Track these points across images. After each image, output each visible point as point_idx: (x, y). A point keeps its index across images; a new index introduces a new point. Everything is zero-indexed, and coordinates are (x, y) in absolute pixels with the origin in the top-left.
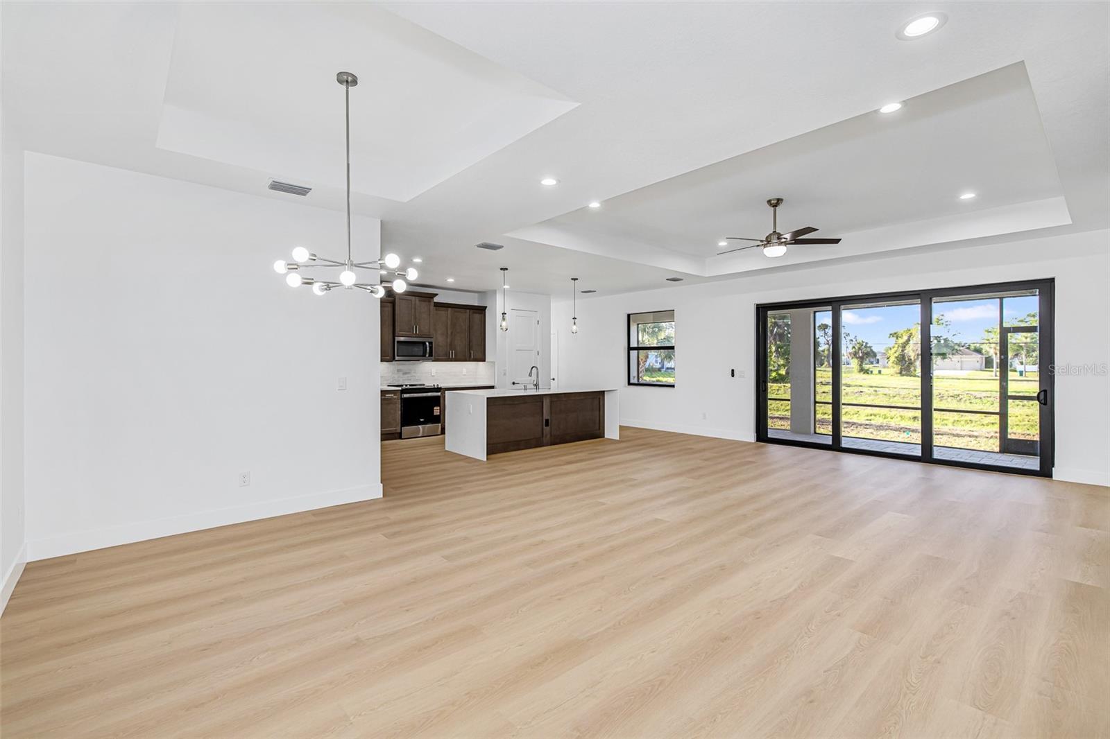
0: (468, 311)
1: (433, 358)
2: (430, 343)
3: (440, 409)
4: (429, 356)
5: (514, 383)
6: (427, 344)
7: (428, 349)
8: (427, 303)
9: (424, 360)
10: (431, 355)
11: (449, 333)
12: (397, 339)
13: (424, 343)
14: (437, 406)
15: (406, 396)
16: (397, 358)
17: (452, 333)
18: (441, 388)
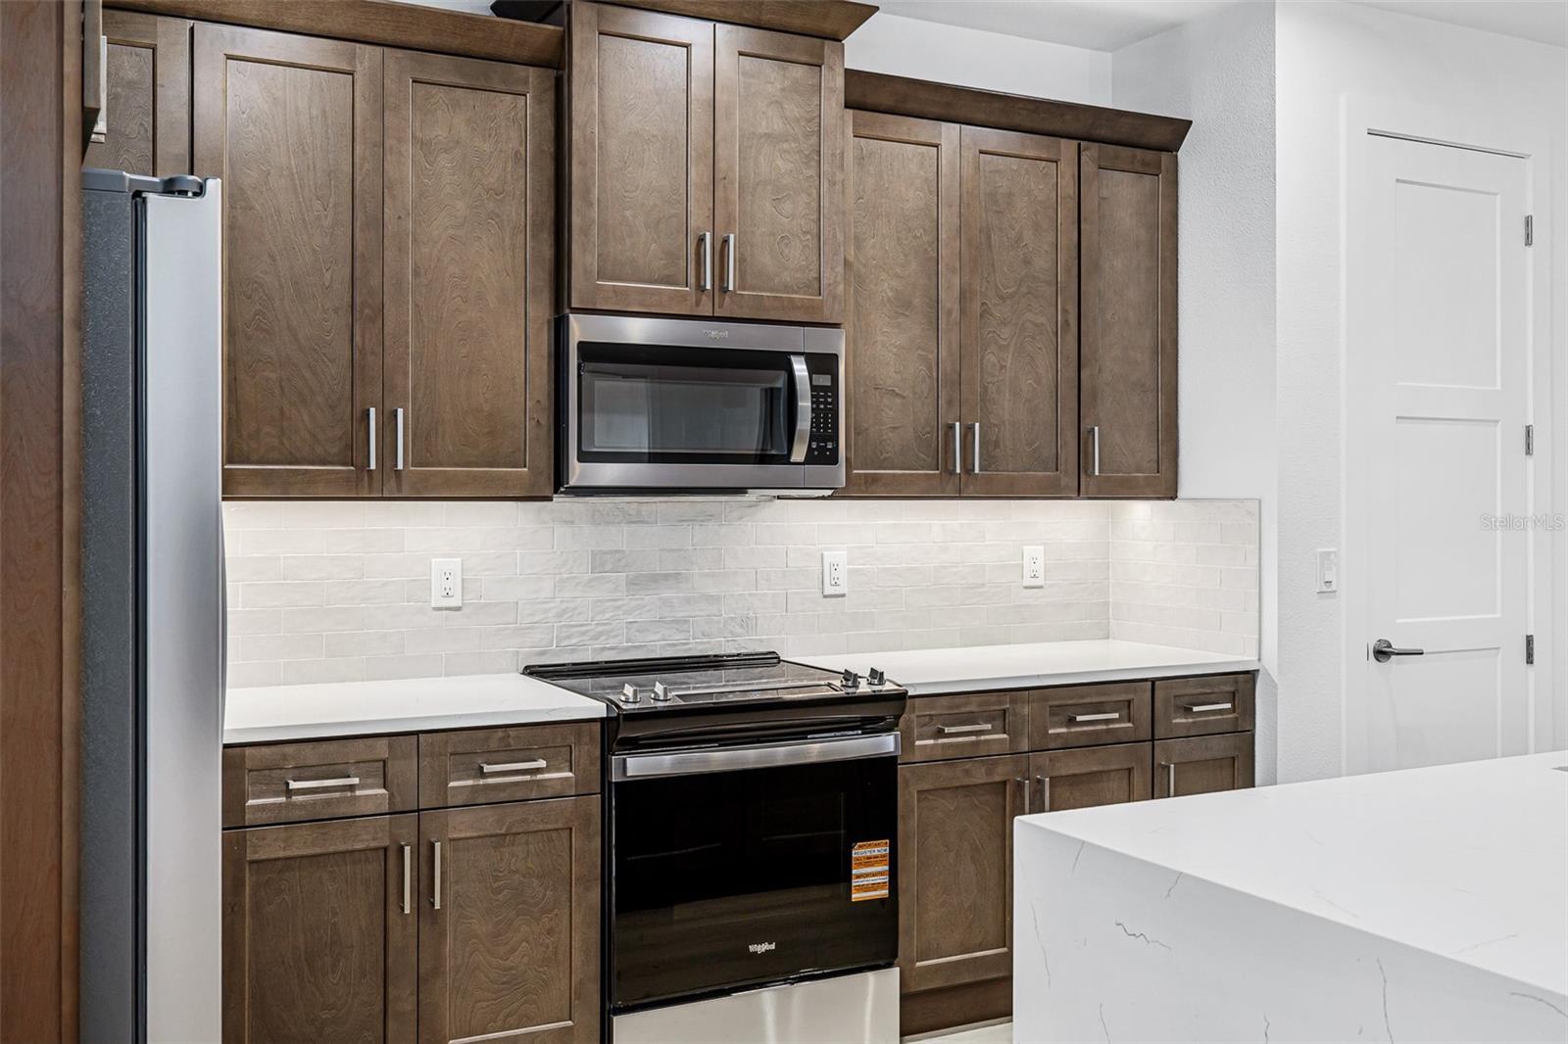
0: (1068, 147)
1: (839, 473)
2: (821, 363)
3: (893, 860)
4: (811, 459)
5: (1382, 653)
6: (800, 368)
7: (805, 404)
8: (798, 71)
9: (785, 488)
10: (823, 453)
11: (949, 299)
12: (581, 329)
13: (780, 361)
14: (870, 835)
15: (639, 766)
16: (579, 473)
17: (964, 296)
18: (900, 698)
